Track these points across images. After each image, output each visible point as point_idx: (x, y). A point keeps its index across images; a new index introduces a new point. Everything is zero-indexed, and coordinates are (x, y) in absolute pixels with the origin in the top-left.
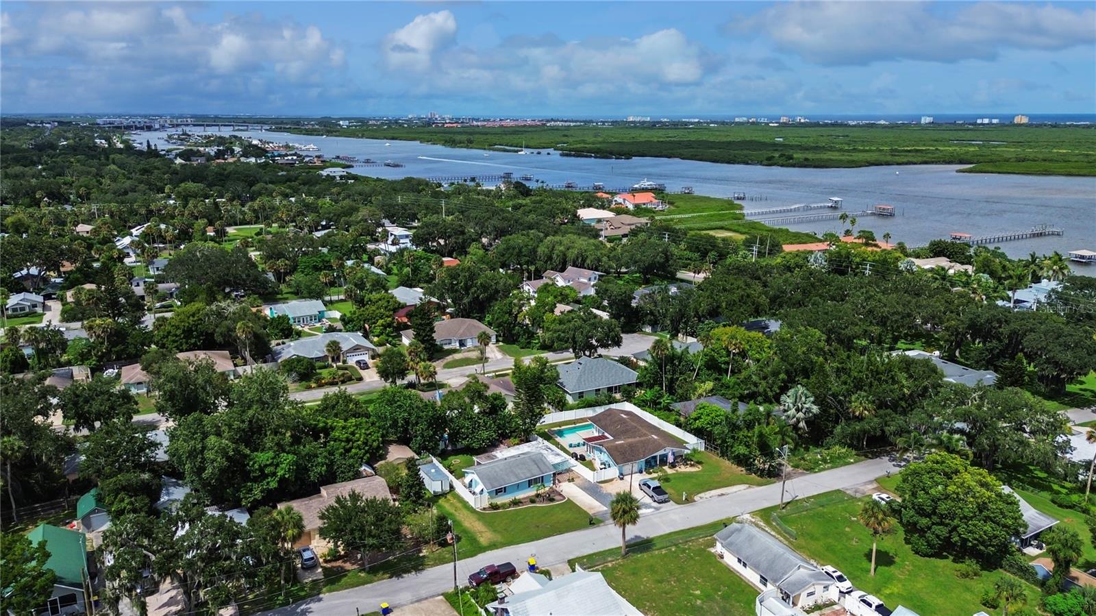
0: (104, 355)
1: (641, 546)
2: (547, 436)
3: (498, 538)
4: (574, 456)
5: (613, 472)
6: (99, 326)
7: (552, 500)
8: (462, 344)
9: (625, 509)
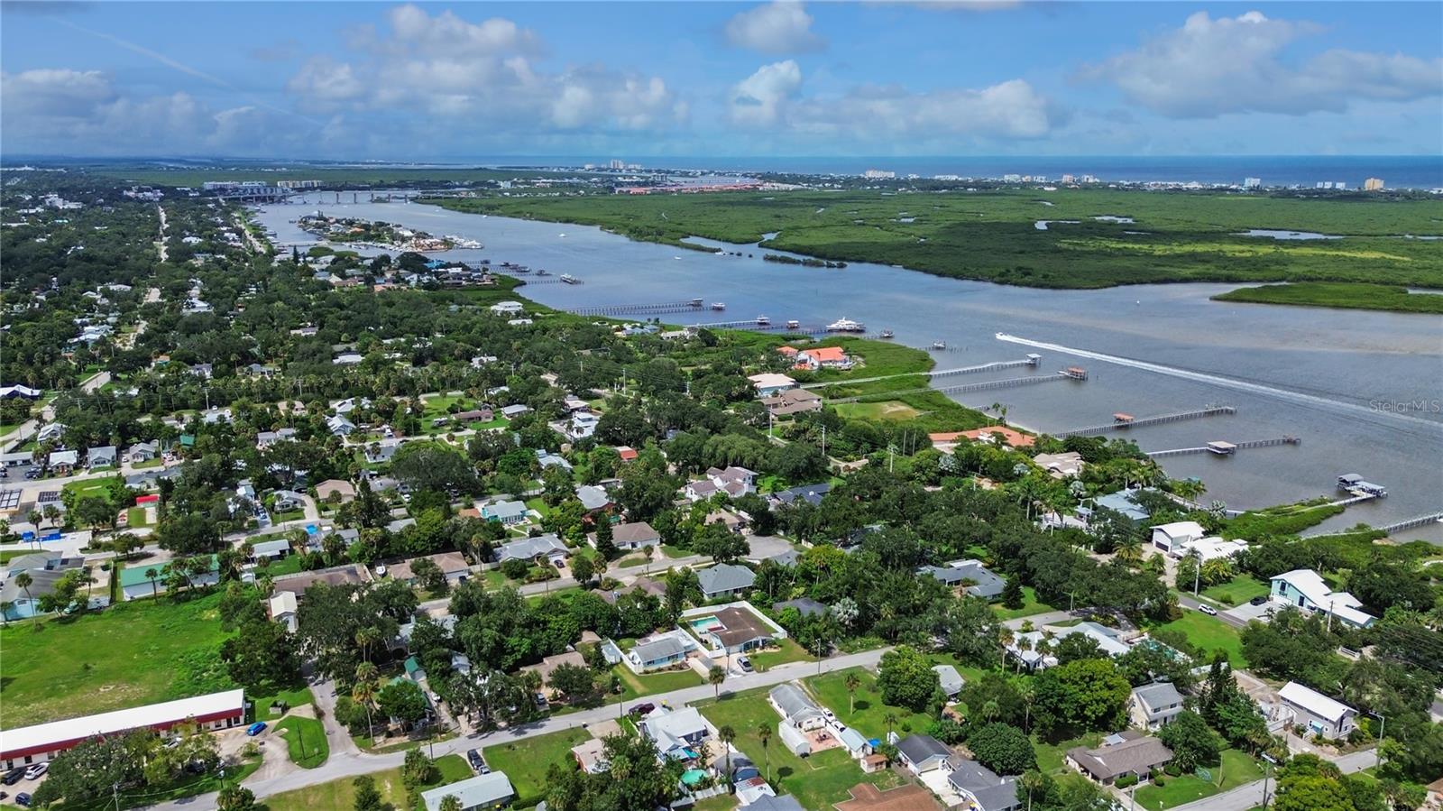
0: (374, 555)
1: (728, 696)
2: (686, 626)
3: (647, 690)
4: (701, 641)
5: (723, 652)
6: (373, 535)
7: (682, 669)
8: (634, 545)
9: (718, 675)
